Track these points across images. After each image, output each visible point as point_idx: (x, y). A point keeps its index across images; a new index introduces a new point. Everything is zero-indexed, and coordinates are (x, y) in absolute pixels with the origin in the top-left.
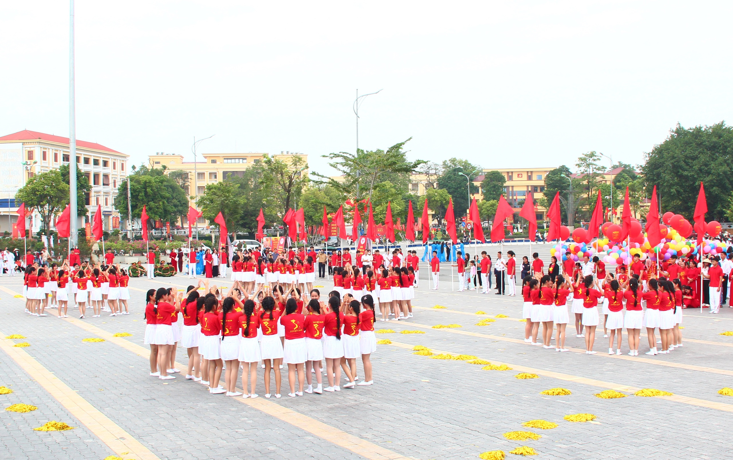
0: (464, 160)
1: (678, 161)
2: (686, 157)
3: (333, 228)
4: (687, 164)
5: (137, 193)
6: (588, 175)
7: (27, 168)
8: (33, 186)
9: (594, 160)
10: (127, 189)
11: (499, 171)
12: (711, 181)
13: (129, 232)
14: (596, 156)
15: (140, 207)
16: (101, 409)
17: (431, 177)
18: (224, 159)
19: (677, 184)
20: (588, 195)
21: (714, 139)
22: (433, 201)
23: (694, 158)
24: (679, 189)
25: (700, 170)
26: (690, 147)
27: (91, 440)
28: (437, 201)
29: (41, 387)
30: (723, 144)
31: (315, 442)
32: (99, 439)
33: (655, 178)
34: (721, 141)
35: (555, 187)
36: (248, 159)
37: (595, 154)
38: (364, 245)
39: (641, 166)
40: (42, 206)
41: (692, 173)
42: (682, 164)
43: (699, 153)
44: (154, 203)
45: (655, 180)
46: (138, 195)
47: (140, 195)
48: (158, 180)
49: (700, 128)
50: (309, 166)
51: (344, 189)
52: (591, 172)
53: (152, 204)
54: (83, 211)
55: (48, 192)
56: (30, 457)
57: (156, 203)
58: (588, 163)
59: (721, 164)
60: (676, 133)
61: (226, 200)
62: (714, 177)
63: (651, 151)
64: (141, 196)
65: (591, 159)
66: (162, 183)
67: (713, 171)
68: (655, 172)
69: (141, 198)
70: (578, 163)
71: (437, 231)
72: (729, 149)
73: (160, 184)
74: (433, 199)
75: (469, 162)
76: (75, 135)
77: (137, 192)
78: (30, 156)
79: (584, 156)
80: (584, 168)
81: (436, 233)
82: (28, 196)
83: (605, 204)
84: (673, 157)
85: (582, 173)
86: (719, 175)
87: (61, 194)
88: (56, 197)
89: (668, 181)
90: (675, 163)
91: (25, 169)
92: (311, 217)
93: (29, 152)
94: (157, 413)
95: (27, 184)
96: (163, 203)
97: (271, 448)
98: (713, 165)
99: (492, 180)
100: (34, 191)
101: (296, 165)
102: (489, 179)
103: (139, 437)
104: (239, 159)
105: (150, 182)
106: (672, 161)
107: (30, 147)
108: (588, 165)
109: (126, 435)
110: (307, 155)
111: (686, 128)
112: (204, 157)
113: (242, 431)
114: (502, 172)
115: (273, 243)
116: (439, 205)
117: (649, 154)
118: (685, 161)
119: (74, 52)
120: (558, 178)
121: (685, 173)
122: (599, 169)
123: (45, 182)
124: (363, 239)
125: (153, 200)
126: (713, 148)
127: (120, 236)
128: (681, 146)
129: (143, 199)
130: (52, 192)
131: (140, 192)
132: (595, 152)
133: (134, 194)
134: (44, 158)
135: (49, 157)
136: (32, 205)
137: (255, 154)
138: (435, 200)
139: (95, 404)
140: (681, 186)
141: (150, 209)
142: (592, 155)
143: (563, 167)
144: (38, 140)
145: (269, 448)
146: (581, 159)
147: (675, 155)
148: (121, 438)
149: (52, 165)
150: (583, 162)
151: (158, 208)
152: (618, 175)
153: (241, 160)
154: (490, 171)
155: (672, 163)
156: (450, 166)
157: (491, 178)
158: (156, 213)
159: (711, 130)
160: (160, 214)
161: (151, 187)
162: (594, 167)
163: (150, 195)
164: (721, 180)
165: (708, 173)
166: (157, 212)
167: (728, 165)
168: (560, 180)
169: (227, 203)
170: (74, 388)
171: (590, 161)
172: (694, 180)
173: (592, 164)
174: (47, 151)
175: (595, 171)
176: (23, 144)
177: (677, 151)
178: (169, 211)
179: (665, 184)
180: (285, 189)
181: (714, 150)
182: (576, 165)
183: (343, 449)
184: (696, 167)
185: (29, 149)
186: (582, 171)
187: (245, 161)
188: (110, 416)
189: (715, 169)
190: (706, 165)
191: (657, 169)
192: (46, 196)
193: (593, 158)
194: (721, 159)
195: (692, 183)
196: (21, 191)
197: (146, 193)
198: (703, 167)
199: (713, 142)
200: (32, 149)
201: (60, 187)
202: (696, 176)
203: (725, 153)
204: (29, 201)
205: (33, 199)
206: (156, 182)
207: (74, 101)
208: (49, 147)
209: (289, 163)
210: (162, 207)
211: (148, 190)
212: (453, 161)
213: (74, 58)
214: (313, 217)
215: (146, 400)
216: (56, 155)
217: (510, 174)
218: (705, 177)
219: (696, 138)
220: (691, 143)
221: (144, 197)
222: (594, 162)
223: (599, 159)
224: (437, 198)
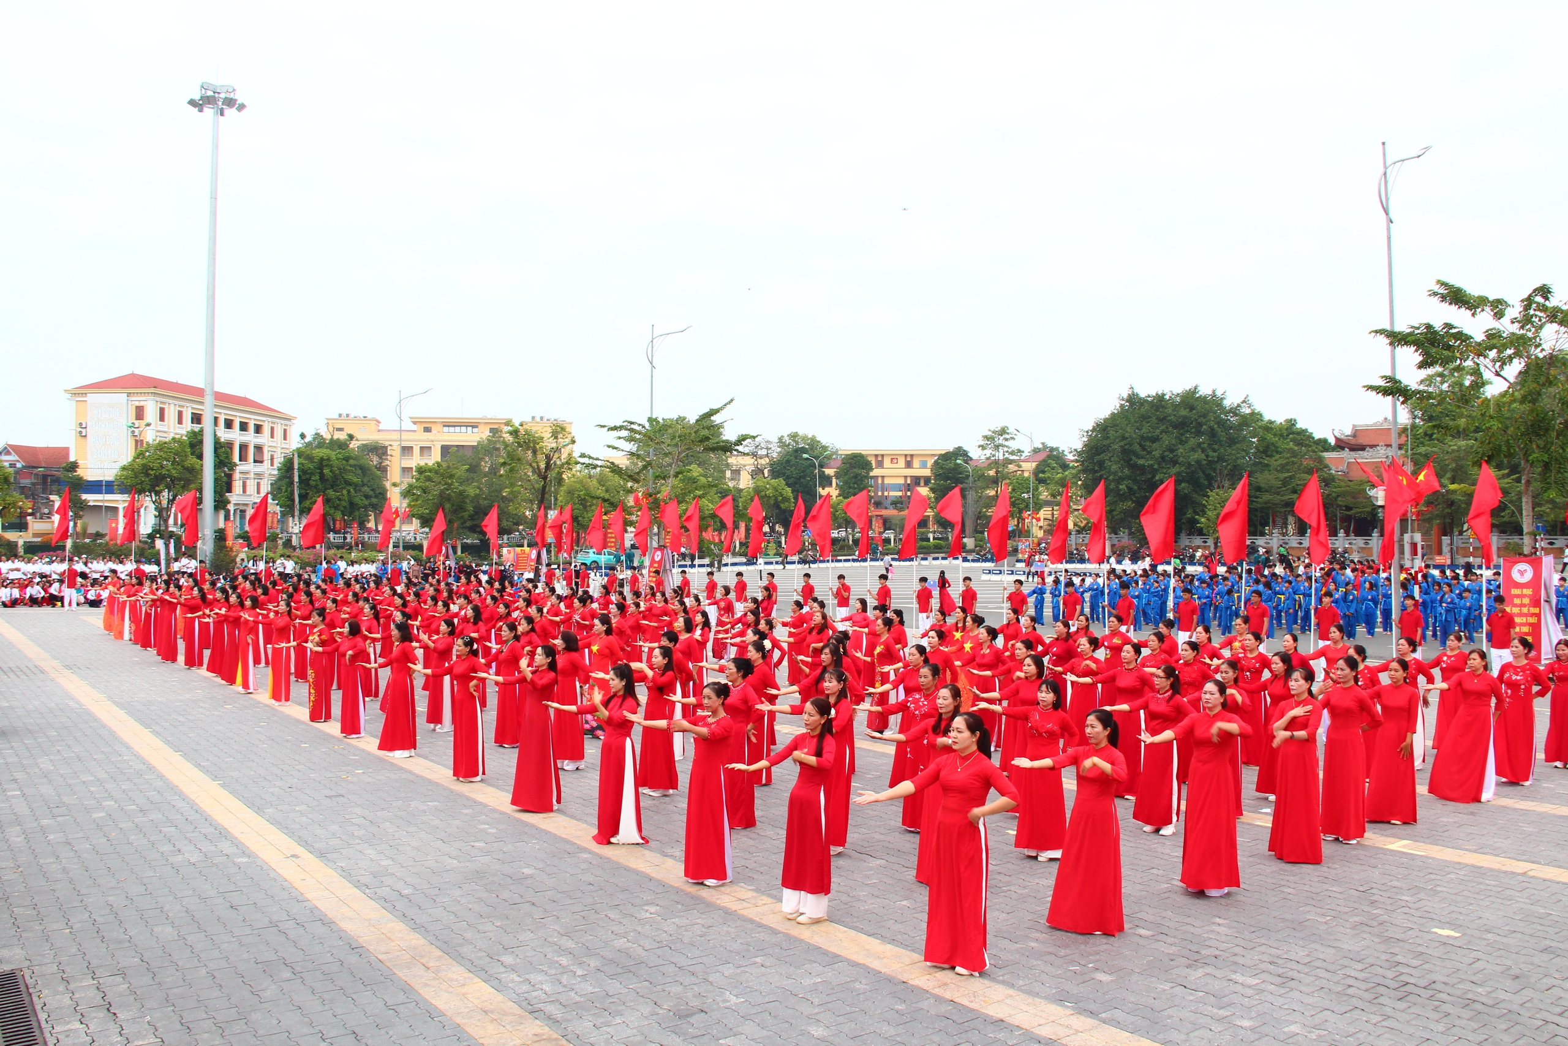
0: (810, 436)
1: (1131, 444)
2: (1142, 438)
3: (609, 535)
4: (1143, 448)
5: (308, 476)
6: (996, 462)
7: (133, 432)
8: (145, 461)
9: (1006, 440)
10: (293, 469)
11: (863, 453)
12: (1178, 474)
13: (294, 536)
14: (1008, 434)
15: (312, 498)
16: (259, 810)
17: (759, 460)
18: (444, 426)
19: (1128, 478)
20: (997, 492)
21: (1184, 412)
22: (763, 497)
23: (1154, 440)
24: (1131, 485)
25: (1163, 458)
26: (1148, 422)
27: (245, 860)
28: (769, 497)
29: (161, 777)
30: (1196, 420)
31: (594, 862)
32: (258, 857)
33: (1096, 468)
34: (1193, 415)
35: (948, 478)
36: (481, 427)
37: (1007, 431)
38: (660, 562)
39: (1076, 450)
40: (158, 493)
41: (1151, 462)
42: (1137, 447)
43: (1162, 432)
44: (334, 491)
45: (1096, 472)
46: (310, 479)
47: (314, 478)
48: (340, 456)
49: (1164, 395)
50: (576, 439)
51: (630, 476)
52: (1001, 457)
53: (331, 493)
54: (222, 502)
55: (168, 470)
56: (148, 886)
57: (338, 492)
58: (996, 444)
59: (1193, 450)
60: (1127, 401)
61: (448, 490)
62: (1183, 469)
63: (1091, 428)
64: (314, 481)
65: (1001, 438)
66: (347, 461)
67: (1181, 459)
68: (1096, 459)
70: (982, 443)
72: (1204, 427)
73: (344, 462)
74: (763, 493)
75: (818, 439)
76: (213, 383)
77: (308, 474)
78: (140, 413)
79: (990, 433)
80: (990, 451)
82: (136, 477)
83: (1022, 506)
84: (1124, 438)
85: (988, 459)
86: (1190, 465)
87: (188, 475)
88: (180, 479)
89: (1115, 473)
90: (1127, 447)
91: (130, 434)
92: (577, 517)
93: (137, 407)
94: (347, 817)
95: (135, 458)
96: (349, 491)
97: (527, 871)
98: (1181, 450)
99: (852, 466)
100: (146, 469)
101: (556, 438)
102: (848, 466)
103: (322, 855)
104: (467, 426)
105: (329, 459)
106: (1122, 443)
107: (138, 400)
108: (997, 447)
109: (300, 850)
110: (571, 423)
111: (1142, 395)
113: (482, 844)
114: (867, 455)
115: (518, 558)
116: (772, 502)
117: (1087, 432)
118: (1140, 445)
119: (214, 254)
120: (952, 465)
121: (1141, 462)
122: (1012, 453)
123: (164, 456)
124: (659, 553)
125: (332, 487)
126: (1182, 425)
127: (280, 542)
128: (1136, 422)
129: (317, 485)
130: (174, 472)
131: (312, 474)
132: (1007, 428)
133: (304, 478)
134: (162, 418)
135: (169, 417)
136: (141, 492)
137: (492, 419)
138: (766, 495)
139: (250, 803)
140: (1135, 481)
141: (328, 501)
142: (1003, 432)
143: (959, 448)
144: (152, 390)
145: (524, 870)
146: (986, 438)
147: (1127, 435)
148: (294, 856)
149: (174, 429)
150: (989, 443)
151: (340, 500)
152: (1041, 462)
153: (470, 429)
154: (849, 453)
155: (1121, 446)
156: (789, 444)
157: (850, 464)
158: (336, 508)
159: (1178, 399)
160: (342, 509)
161: (331, 466)
162: (1006, 449)
163: (328, 480)
164: (1193, 472)
165: (1174, 462)
166: (338, 505)
167: (1203, 451)
168: (954, 469)
169: (449, 495)
170: (215, 778)
171: (1000, 440)
172: (1154, 472)
173: (1003, 446)
174: (166, 406)
175: (1007, 455)
176: (129, 395)
177: (1128, 429)
178: (357, 504)
179: (1111, 478)
180: (540, 475)
181: (1183, 428)
182: (979, 446)
183: (637, 872)
184: (1156, 454)
185: (137, 404)
186: (988, 455)
187: (475, 430)
188: (273, 821)
189: (1183, 457)
190: (1172, 451)
191: (1099, 454)
192: (164, 477)
193: (1004, 436)
194: (1192, 442)
195: (1150, 476)
196: (124, 468)
197: (322, 475)
198: (1166, 453)
199: (1182, 416)
200: (142, 404)
201: (187, 464)
202: (1156, 466)
203: (1199, 433)
204: (138, 484)
205: (142, 482)
206: (338, 459)
207: (213, 332)
208: (170, 401)
209: (547, 435)
210: (346, 498)
211: (326, 471)
212: (794, 436)
213: (215, 263)
214: (580, 519)
215: (330, 797)
216: (180, 414)
217: (880, 459)
218: (1169, 468)
219: (1157, 410)
220: (1150, 417)
221: (319, 483)
222: (1006, 443)
223: (1013, 438)
224: (770, 492)
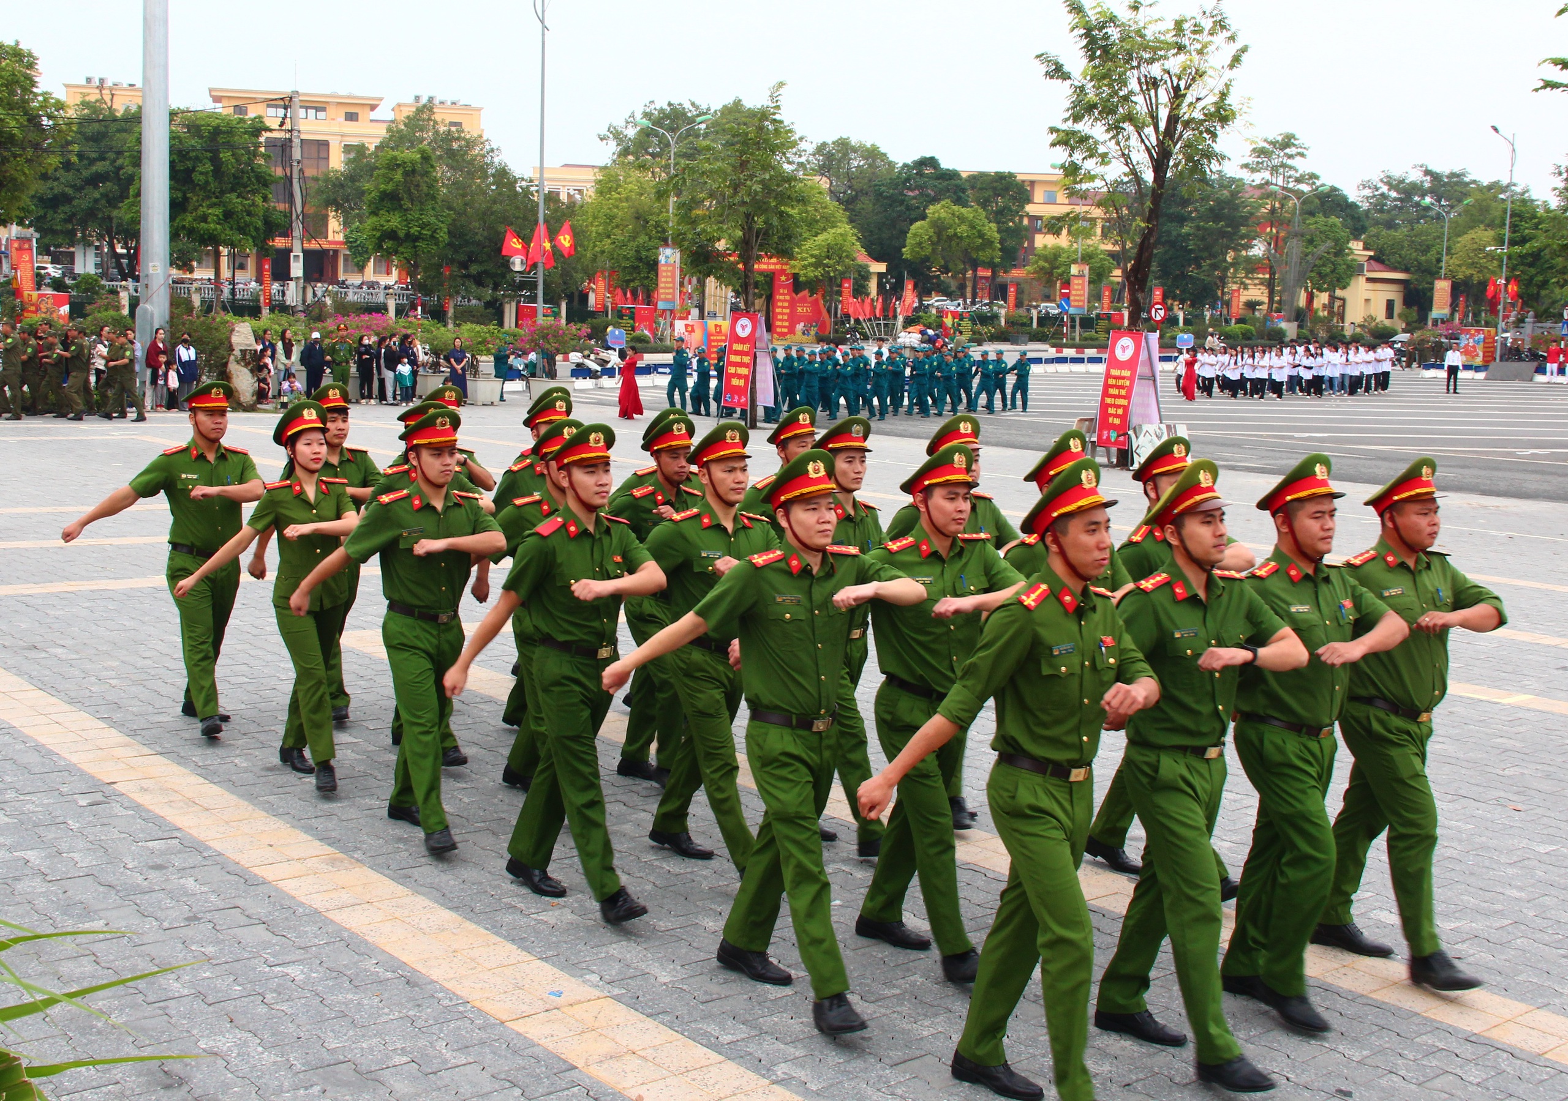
5: (189, 164)
9: (1290, 157)
14: (1294, 145)
15: (196, 209)
18: (269, 106)
28: (961, 238)
36: (332, 111)
37: (1296, 142)
46: (193, 170)
47: (200, 169)
52: (1278, 187)
57: (247, 199)
58: (1276, 162)
64: (201, 173)
65: (1282, 154)
69: (202, 178)
70: (1252, 160)
71: (961, 320)
74: (951, 232)
77: (190, 159)
79: (1266, 145)
80: (1266, 174)
81: (959, 325)
99: (996, 194)
102: (990, 192)
104: (307, 108)
108: (1275, 169)
110: (479, 110)
112: (211, 96)
122: (1299, 180)
125: (233, 190)
129: (207, 183)
132: (1293, 136)
133: (180, 167)
137: (348, 97)
138: (955, 234)
141: (228, 215)
142: (1287, 142)
146: (1260, 152)
150: (1260, 160)
151: (249, 214)
153: (312, 112)
157: (994, 189)
160: (254, 234)
161: (230, 146)
162: (1289, 172)
166: (247, 225)
173: (1283, 165)
175: (1289, 183)
182: (1246, 166)
187: (321, 115)
193: (1287, 151)
197: (215, 160)
211: (225, 155)
221: (211, 179)
222: (1290, 162)
223: (1302, 155)
224: (963, 230)
